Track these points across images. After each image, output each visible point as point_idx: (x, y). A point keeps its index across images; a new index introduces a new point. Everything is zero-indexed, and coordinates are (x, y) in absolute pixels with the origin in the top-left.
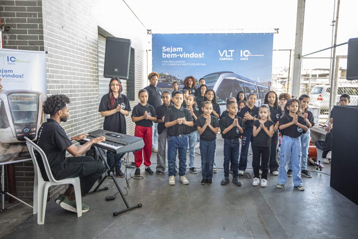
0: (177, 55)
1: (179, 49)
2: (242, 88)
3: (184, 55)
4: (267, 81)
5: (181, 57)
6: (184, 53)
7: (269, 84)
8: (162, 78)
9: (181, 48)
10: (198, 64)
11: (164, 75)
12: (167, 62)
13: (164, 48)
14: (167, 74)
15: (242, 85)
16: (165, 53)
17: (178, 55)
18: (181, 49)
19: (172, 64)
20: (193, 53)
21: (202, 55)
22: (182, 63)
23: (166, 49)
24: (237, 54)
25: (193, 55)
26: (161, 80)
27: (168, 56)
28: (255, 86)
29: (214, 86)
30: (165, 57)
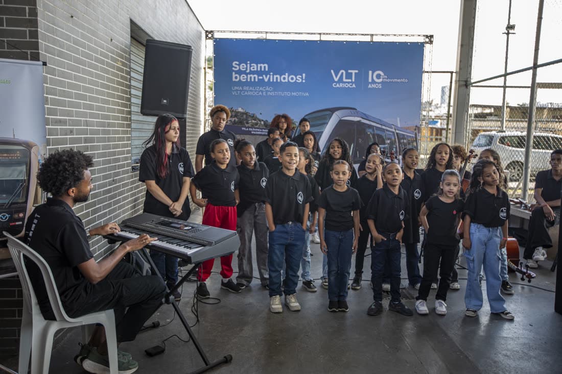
0: (258, 76)
1: (263, 66)
2: (371, 136)
3: (271, 76)
4: (412, 124)
5: (266, 80)
7: (415, 129)
9: (266, 65)
10: (294, 94)
11: (235, 111)
12: (241, 88)
13: (236, 64)
14: (240, 110)
15: (371, 130)
16: (236, 72)
17: (261, 78)
18: (265, 67)
19: (250, 93)
20: (287, 74)
21: (302, 78)
22: (267, 91)
23: (239, 65)
24: (362, 79)
25: (286, 78)
27: (243, 78)
28: (393, 132)
29: (322, 132)
30: (238, 80)
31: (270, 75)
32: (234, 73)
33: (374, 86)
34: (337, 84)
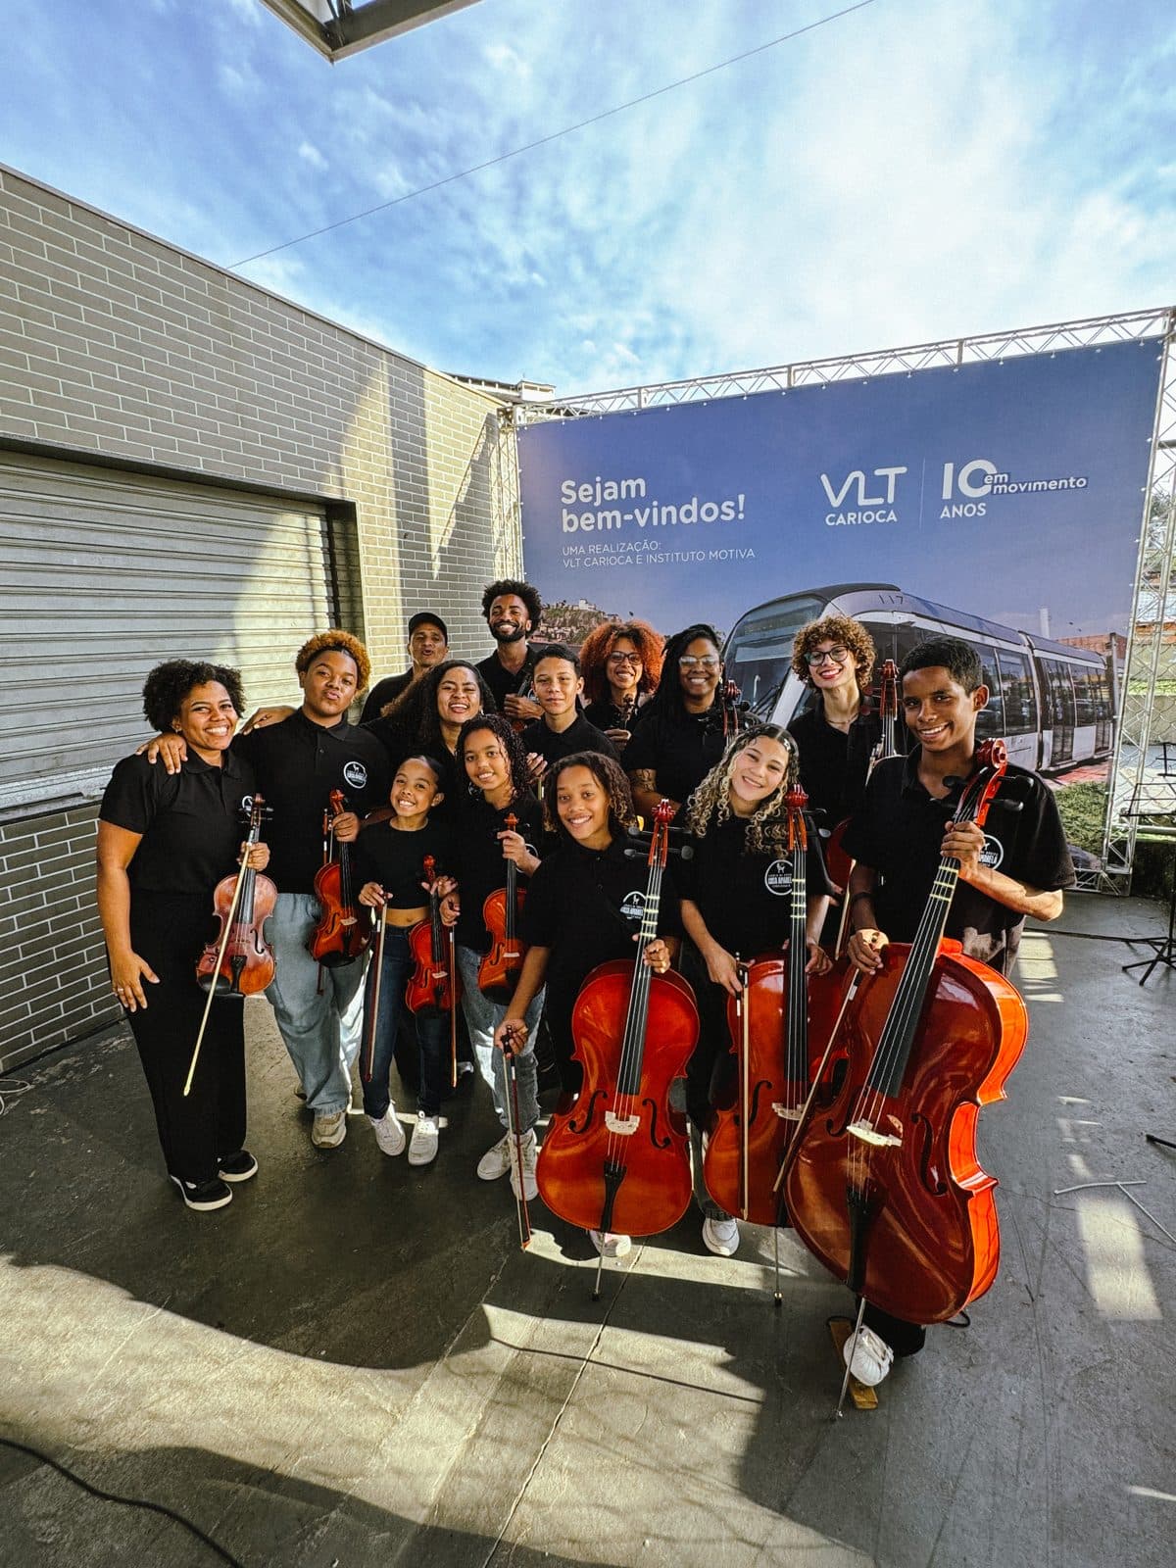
0: (623, 514)
1: (632, 484)
3: (655, 510)
4: (1094, 629)
5: (642, 522)
6: (655, 503)
7: (1109, 646)
8: (564, 624)
9: (641, 482)
10: (715, 555)
11: (573, 610)
12: (582, 550)
13: (569, 487)
14: (582, 606)
16: (571, 509)
17: (628, 517)
18: (638, 487)
19: (603, 560)
20: (695, 500)
21: (736, 508)
22: (645, 552)
23: (576, 489)
24: (920, 492)
25: (694, 512)
26: (562, 634)
27: (586, 522)
28: (1024, 657)
30: (573, 529)
31: (652, 508)
32: (565, 512)
33: (957, 511)
34: (837, 517)
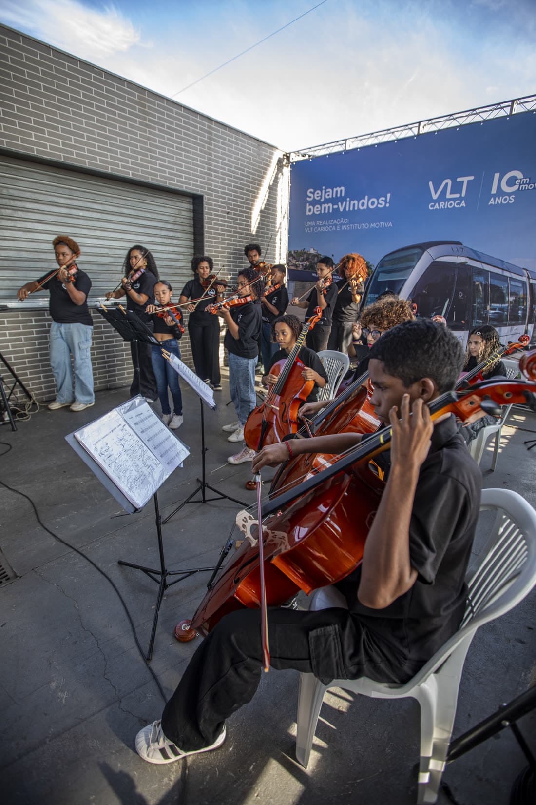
0: (333, 206)
1: (338, 189)
2: (481, 288)
3: (348, 203)
5: (341, 209)
6: (348, 199)
8: (303, 260)
9: (343, 189)
10: (373, 225)
11: (307, 253)
12: (314, 224)
13: (311, 192)
14: (312, 251)
15: (482, 279)
16: (311, 203)
17: (335, 207)
18: (341, 191)
19: (323, 229)
20: (366, 197)
21: (385, 201)
22: (342, 224)
23: (313, 193)
24: (480, 189)
25: (366, 203)
26: (302, 265)
27: (316, 210)
28: (524, 283)
29: (406, 280)
30: (311, 213)
31: (346, 201)
32: (308, 204)
33: (499, 200)
34: (435, 205)
